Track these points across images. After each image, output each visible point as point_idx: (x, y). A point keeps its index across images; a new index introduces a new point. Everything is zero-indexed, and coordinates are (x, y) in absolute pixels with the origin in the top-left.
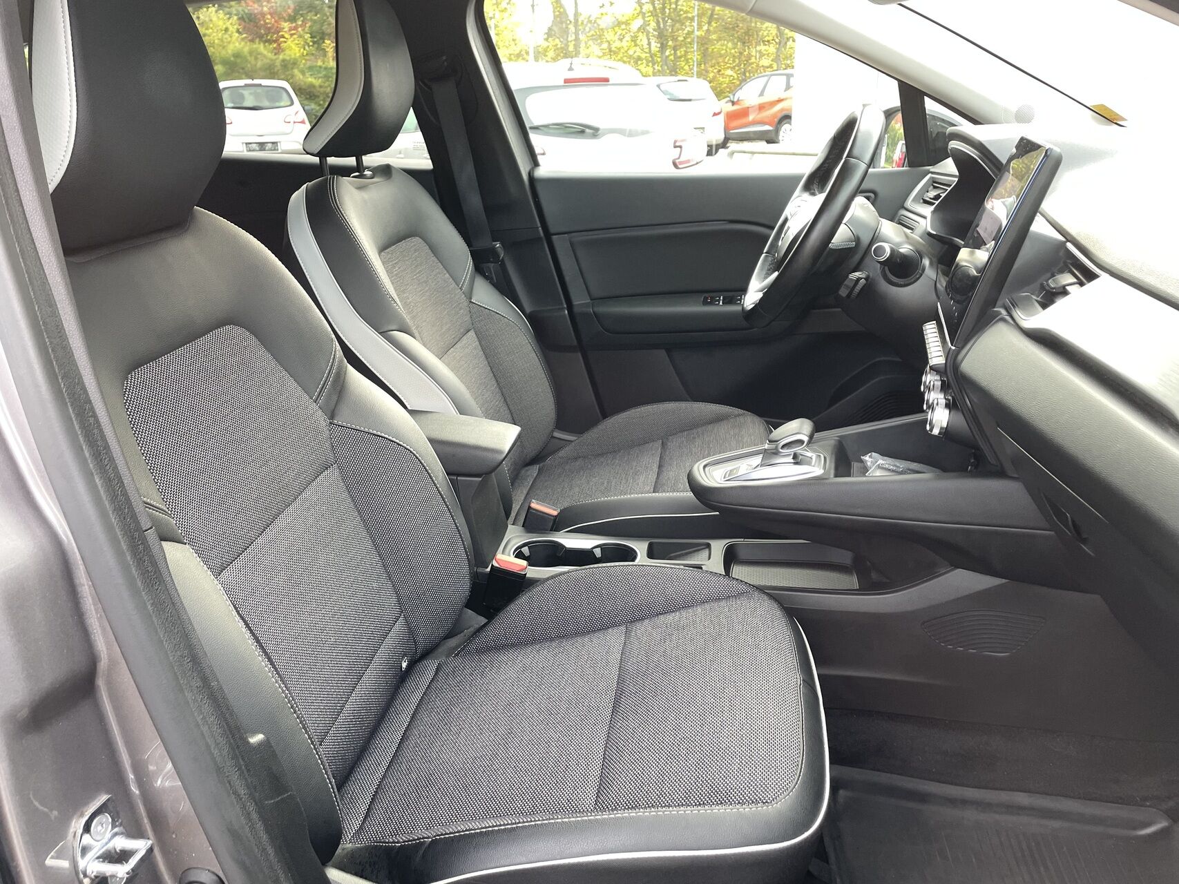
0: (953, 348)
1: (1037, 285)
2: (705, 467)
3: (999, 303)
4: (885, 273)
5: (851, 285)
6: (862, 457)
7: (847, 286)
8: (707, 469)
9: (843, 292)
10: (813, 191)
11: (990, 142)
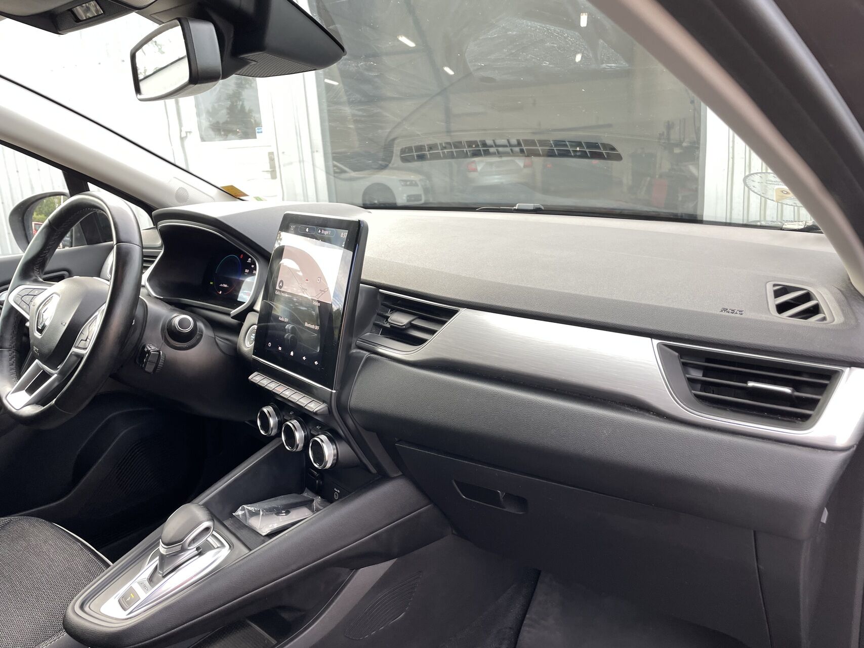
0: (334, 391)
1: (371, 326)
2: (82, 607)
3: (353, 345)
4: (168, 341)
5: (155, 360)
6: (234, 514)
7: (152, 362)
8: (87, 609)
9: (149, 368)
10: (34, 278)
11: (224, 217)
